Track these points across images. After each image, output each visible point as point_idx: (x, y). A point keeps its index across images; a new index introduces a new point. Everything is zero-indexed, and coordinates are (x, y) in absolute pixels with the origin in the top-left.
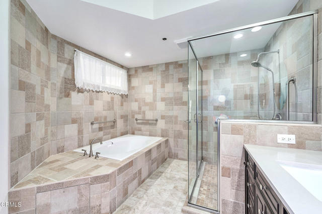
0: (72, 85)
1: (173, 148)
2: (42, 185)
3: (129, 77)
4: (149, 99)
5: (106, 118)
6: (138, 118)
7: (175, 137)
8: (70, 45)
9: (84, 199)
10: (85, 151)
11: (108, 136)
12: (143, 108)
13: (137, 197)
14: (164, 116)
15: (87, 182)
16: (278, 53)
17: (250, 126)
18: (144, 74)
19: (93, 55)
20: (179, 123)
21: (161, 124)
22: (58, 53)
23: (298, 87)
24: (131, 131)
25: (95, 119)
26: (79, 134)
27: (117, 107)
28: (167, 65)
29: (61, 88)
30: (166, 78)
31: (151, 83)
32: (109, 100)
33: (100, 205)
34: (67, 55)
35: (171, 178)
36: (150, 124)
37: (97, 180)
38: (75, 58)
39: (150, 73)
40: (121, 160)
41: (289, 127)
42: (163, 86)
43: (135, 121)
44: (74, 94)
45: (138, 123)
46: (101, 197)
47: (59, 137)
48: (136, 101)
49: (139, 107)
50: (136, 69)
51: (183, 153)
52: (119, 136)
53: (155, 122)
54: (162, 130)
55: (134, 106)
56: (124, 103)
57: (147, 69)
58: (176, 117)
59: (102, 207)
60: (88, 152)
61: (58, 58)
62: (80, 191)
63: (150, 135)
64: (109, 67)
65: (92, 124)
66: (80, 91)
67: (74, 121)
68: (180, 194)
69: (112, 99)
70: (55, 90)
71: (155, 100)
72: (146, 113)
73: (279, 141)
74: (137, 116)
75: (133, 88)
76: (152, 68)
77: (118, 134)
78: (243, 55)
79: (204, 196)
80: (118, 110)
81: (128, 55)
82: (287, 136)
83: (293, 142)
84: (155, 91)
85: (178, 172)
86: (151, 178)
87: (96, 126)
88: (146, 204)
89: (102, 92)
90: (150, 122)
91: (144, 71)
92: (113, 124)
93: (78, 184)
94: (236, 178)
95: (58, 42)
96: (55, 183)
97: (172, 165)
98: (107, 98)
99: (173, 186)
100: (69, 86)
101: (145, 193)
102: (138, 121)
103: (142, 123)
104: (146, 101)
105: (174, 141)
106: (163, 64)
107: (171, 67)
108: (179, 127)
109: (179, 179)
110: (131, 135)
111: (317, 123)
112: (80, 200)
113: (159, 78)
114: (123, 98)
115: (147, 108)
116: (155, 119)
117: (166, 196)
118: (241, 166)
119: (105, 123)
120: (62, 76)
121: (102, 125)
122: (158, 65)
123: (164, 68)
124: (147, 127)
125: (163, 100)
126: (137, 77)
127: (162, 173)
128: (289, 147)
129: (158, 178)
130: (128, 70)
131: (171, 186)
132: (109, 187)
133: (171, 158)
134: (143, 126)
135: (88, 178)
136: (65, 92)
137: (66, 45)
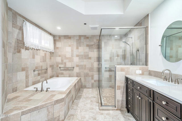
0: (22, 45)
1: (83, 82)
2: (24, 110)
3: (55, 41)
4: (69, 55)
5: (42, 67)
6: (61, 67)
7: (85, 77)
8: (20, 16)
9: (50, 114)
10: (37, 88)
11: (43, 79)
12: (65, 61)
13: (74, 109)
14: (78, 65)
15: (52, 104)
16: (132, 38)
17: (127, 68)
18: (65, 40)
19: (35, 25)
20: (86, 69)
21: (76, 70)
22: (13, 21)
23: (140, 53)
24: (56, 75)
25: (36, 68)
26: (26, 78)
27: (48, 60)
28: (80, 36)
29: (15, 46)
30: (79, 43)
31: (70, 46)
32: (44, 55)
33: (59, 116)
34: (19, 23)
35: (87, 98)
36: (69, 70)
37: (58, 102)
38: (24, 26)
39: (69, 40)
40: (65, 90)
41: (140, 68)
42: (77, 48)
43: (59, 69)
44: (23, 51)
45: (61, 70)
46: (60, 111)
47: (14, 81)
48: (59, 56)
49: (62, 60)
50: (60, 37)
51: (89, 85)
52: (49, 79)
53: (72, 69)
54: (77, 73)
55: (59, 59)
56: (52, 57)
57: (67, 37)
58: (85, 66)
59: (60, 117)
60: (39, 89)
61: (12, 24)
62: (48, 110)
63: (69, 77)
64: (44, 34)
65: (34, 71)
66: (27, 49)
67: (23, 70)
68: (95, 103)
69: (45, 54)
70: (11, 47)
71: (72, 56)
72: (67, 63)
73: (137, 73)
74: (60, 66)
75: (58, 48)
76: (70, 37)
77: (49, 77)
78: (116, 36)
79: (106, 102)
80: (49, 62)
81: (59, 28)
82: (139, 71)
83: (141, 73)
84: (72, 51)
85: (89, 94)
86: (76, 99)
87: (36, 72)
88: (81, 111)
89: (40, 50)
90: (69, 69)
91: (65, 38)
92: (45, 70)
93: (47, 106)
94: (123, 90)
95: (13, 13)
96: (33, 107)
97: (84, 91)
98: (42, 54)
99: (90, 101)
100: (20, 45)
101: (77, 107)
102: (61, 69)
103: (64, 70)
104: (66, 57)
105: (84, 78)
106: (77, 36)
107: (82, 38)
108: (86, 71)
109: (92, 97)
110: (56, 77)
111: (147, 66)
112: (48, 115)
113: (75, 44)
114: (51, 54)
115: (67, 60)
116: (72, 67)
117: (89, 106)
118: (124, 84)
119: (42, 70)
120: (15, 37)
121: (40, 72)
122: (74, 36)
123: (78, 38)
124: (67, 72)
125: (77, 56)
126: (61, 42)
127: (81, 96)
128: (140, 75)
129: (80, 99)
130: (54, 36)
131: (89, 101)
132: (64, 105)
133: (82, 88)
134: (64, 71)
135: (53, 102)
136: (17, 49)
137: (18, 16)
